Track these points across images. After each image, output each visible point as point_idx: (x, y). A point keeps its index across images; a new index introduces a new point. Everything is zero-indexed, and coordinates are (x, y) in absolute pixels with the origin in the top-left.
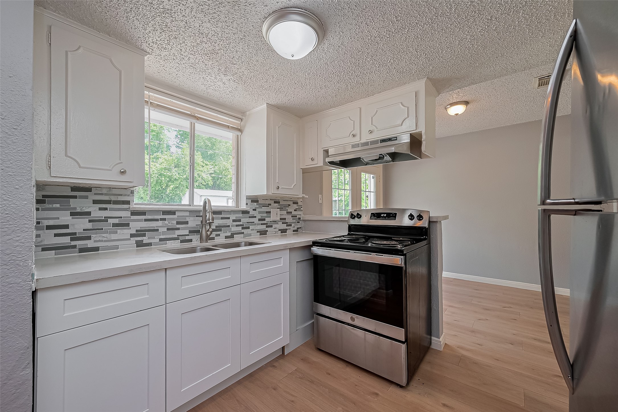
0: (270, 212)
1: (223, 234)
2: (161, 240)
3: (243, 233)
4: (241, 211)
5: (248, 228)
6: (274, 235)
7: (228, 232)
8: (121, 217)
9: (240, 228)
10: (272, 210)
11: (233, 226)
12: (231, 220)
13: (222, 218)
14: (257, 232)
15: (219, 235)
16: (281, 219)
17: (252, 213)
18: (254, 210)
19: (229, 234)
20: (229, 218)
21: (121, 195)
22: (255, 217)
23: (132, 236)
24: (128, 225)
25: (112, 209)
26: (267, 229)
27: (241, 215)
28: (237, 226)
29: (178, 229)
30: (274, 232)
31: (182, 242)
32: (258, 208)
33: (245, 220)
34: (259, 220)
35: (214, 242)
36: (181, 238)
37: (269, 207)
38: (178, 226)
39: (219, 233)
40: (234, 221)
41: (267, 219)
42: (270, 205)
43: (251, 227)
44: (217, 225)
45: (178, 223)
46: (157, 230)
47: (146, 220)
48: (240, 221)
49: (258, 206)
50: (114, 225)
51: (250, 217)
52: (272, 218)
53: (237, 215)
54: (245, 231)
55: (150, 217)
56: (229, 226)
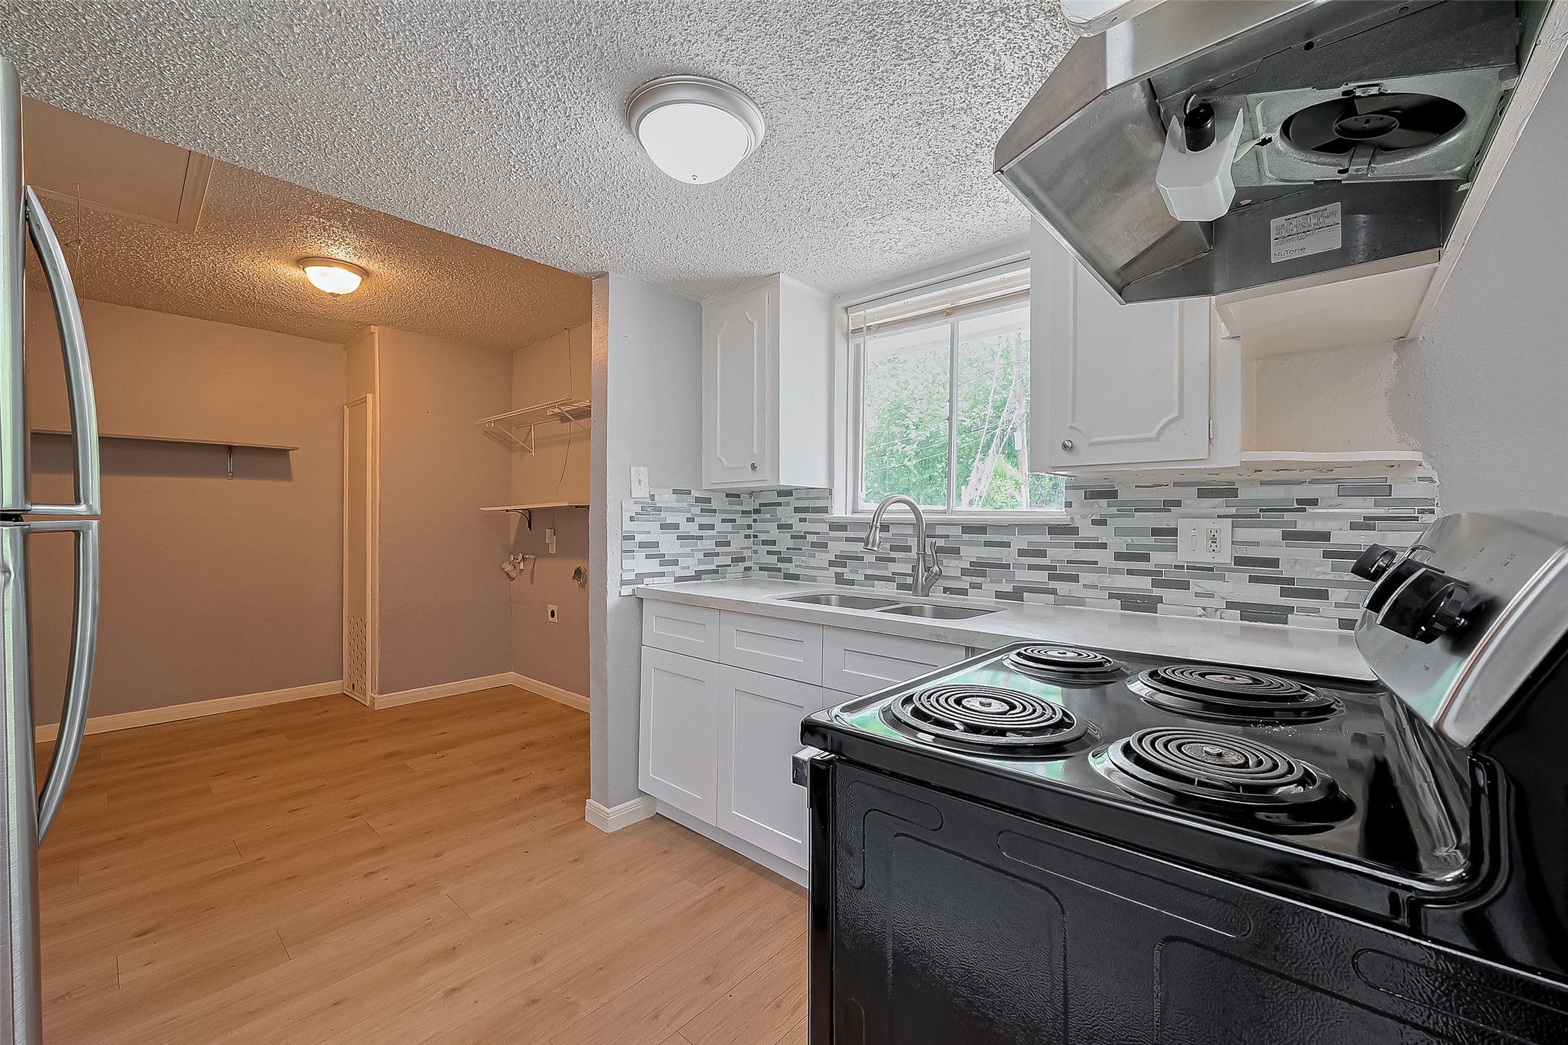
0: (1173, 532)
1: (990, 587)
2: (867, 577)
3: (1054, 592)
4: (1047, 525)
5: (1075, 579)
6: (1200, 622)
7: (1004, 581)
8: (819, 533)
9: (1043, 576)
10: (1182, 524)
11: (1020, 566)
12: (1013, 550)
13: (987, 544)
14: (1111, 596)
15: (978, 586)
16: (1239, 561)
17: (1088, 531)
18: (1094, 522)
19: (1009, 588)
20: (1007, 545)
21: (818, 498)
22: (1104, 546)
23: (831, 563)
24: (825, 545)
25: (812, 521)
26: (1157, 592)
27: (1047, 538)
28: (1031, 567)
29: (893, 560)
30: (1200, 611)
31: (900, 587)
32: (1113, 516)
33: (1060, 553)
34: (1119, 556)
35: (967, 600)
36: (899, 579)
37: (1170, 511)
38: (893, 555)
39: (979, 580)
40: (1022, 553)
41: (1158, 558)
42: (1178, 503)
43: (1086, 578)
44: (975, 560)
45: (893, 548)
46: (862, 559)
47: (848, 539)
48: (1043, 554)
49: (1114, 510)
50: (813, 545)
51: (1078, 546)
52: (1186, 554)
53: (1033, 538)
54: (1063, 587)
55: (852, 534)
56: (1007, 567)
